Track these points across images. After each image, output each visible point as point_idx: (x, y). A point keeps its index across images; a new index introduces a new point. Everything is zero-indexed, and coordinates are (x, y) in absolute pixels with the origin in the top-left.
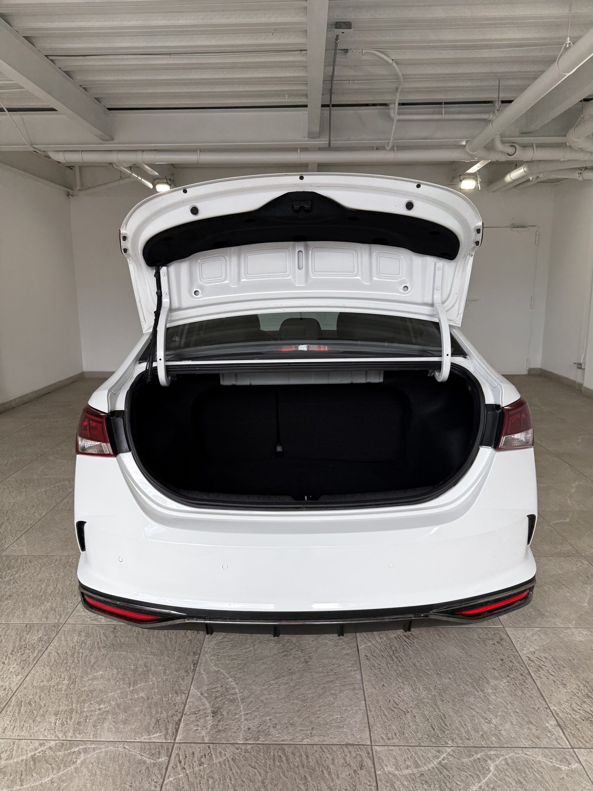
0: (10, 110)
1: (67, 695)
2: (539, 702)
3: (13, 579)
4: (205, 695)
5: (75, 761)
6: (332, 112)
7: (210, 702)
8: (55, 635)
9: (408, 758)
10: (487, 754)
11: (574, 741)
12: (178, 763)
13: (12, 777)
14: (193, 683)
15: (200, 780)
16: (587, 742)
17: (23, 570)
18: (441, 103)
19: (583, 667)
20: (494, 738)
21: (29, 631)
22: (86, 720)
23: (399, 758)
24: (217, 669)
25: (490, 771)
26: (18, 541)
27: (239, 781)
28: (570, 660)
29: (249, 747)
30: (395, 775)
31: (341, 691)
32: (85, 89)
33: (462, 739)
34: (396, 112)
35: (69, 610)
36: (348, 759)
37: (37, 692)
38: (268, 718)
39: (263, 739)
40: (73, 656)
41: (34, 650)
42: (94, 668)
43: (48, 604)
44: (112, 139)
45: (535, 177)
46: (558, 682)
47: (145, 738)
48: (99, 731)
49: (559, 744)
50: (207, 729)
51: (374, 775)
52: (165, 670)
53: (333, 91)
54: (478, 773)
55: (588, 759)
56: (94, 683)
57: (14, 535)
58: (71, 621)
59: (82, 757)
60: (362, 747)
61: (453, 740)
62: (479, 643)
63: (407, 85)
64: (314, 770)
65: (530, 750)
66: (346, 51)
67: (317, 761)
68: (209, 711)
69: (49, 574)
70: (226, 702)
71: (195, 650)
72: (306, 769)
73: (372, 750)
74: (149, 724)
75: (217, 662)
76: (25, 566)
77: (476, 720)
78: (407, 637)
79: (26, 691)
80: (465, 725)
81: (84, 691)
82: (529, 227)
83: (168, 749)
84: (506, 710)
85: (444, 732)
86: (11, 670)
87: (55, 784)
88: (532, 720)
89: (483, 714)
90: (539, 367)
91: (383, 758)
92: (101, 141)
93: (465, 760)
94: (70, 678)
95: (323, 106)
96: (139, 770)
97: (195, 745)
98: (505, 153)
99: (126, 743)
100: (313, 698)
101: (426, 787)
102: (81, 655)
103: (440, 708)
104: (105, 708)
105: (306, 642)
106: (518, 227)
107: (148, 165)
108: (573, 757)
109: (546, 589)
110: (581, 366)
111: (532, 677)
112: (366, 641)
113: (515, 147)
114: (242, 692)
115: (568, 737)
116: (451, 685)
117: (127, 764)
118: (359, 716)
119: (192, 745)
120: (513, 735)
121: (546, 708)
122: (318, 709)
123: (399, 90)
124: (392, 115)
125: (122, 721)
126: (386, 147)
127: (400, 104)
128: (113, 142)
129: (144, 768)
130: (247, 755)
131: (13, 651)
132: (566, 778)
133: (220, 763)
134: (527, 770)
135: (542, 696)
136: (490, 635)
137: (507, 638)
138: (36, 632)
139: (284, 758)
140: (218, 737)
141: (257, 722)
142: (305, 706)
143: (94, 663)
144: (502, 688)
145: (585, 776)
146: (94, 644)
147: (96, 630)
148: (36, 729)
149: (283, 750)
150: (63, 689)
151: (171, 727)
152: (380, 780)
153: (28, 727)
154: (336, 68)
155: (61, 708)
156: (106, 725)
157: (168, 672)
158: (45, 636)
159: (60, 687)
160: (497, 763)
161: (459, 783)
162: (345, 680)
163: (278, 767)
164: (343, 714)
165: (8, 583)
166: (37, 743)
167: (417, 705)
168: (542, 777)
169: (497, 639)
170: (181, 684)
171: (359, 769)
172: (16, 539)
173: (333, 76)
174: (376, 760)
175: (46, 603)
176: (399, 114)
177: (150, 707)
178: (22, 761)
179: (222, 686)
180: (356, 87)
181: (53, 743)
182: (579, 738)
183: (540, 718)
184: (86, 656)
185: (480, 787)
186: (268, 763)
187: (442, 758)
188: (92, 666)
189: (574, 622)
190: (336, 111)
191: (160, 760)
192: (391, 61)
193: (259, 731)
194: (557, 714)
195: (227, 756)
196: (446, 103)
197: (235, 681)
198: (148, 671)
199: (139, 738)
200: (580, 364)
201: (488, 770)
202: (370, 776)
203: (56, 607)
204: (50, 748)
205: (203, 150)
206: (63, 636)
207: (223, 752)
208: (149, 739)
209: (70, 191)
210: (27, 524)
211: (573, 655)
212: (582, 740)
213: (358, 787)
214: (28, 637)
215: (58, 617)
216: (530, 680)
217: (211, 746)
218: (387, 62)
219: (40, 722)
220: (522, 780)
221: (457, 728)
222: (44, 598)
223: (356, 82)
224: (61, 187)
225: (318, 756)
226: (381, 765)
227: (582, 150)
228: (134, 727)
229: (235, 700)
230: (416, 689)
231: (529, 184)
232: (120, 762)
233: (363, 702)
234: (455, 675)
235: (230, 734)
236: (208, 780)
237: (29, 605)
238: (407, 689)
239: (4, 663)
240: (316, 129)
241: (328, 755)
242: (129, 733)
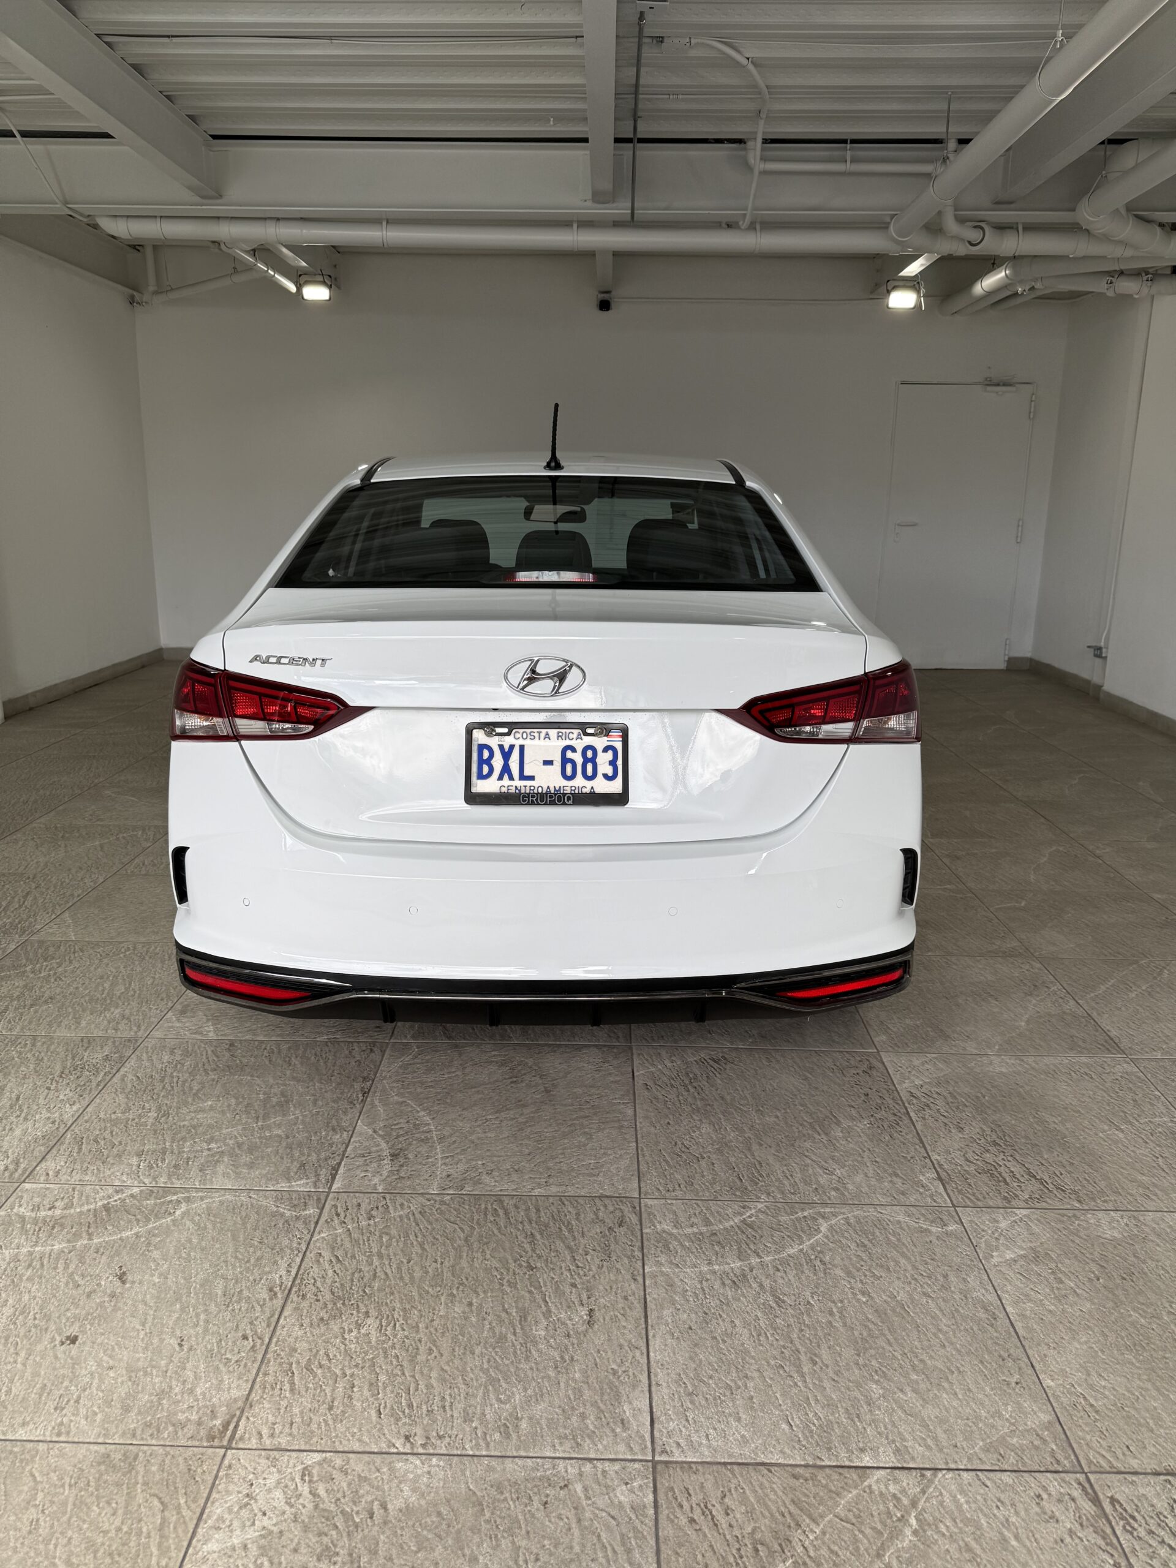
0: (25, 134)
1: (155, 1131)
2: (915, 1149)
3: (55, 974)
4: (381, 1133)
5: (172, 1211)
6: (638, 153)
7: (387, 1142)
8: (131, 1052)
9: (695, 1214)
10: (819, 1212)
11: (959, 1199)
12: (336, 1218)
13: (74, 1230)
14: (361, 1117)
15: (368, 1237)
16: (978, 1200)
17: (71, 962)
18: (844, 141)
19: (996, 1107)
20: (833, 1193)
21: (88, 1047)
22: (188, 1162)
23: (680, 1213)
24: (401, 1100)
25: (820, 1232)
26: (58, 920)
27: (430, 1239)
28: (977, 1097)
29: (449, 1197)
30: (671, 1234)
31: (599, 1130)
32: (168, 97)
33: (783, 1193)
34: (758, 157)
35: (153, 1019)
36: (601, 1214)
37: (105, 1127)
38: (480, 1162)
39: (470, 1189)
40: (162, 1080)
41: (97, 1072)
42: (199, 1098)
43: (117, 1011)
44: (221, 196)
45: (1027, 288)
46: (950, 1125)
47: (283, 1186)
48: (208, 1177)
49: (935, 1201)
50: (381, 1175)
51: (639, 1234)
52: (315, 1101)
53: (639, 114)
54: (801, 1233)
55: (975, 1219)
56: (199, 1116)
57: (50, 910)
58: (157, 1034)
59: (184, 1207)
60: (624, 1200)
61: (768, 1194)
62: (833, 1072)
63: (777, 106)
64: (547, 1226)
65: (887, 1208)
66: (660, 40)
67: (553, 1216)
68: (386, 1153)
69: (116, 968)
70: (414, 1142)
71: (365, 1074)
72: (534, 1225)
73: (640, 1203)
74: (289, 1168)
75: (402, 1091)
76: (72, 957)
77: (811, 1171)
78: (715, 1062)
79: (88, 1124)
80: (792, 1176)
81: (184, 1126)
82: (1017, 386)
83: (319, 1199)
84: (859, 1159)
85: (757, 1184)
86: (61, 1097)
87: (143, 1239)
88: (899, 1172)
89: (823, 1163)
90: (1029, 655)
91: (656, 1213)
92: (197, 199)
93: (784, 1218)
94: (159, 1108)
95: (617, 140)
96: (273, 1224)
97: (361, 1195)
98: (962, 240)
99: (252, 1192)
100: (554, 1137)
101: (717, 1249)
102: (175, 1080)
103: (756, 1154)
104: (218, 1148)
105: (548, 1065)
106: (998, 385)
107: (286, 247)
108: (952, 1217)
109: (960, 1001)
110: (1101, 653)
111: (910, 1118)
112: (647, 1064)
113: (982, 228)
114: (440, 1130)
115: (951, 1194)
116: (778, 1125)
117: (254, 1217)
118: (624, 1163)
119: (357, 1195)
120: (865, 1189)
121: (925, 1158)
122: (560, 1152)
123: (764, 115)
124: (752, 161)
125: (245, 1164)
126: (741, 223)
127: (765, 141)
128: (219, 201)
129: (282, 1221)
130: (443, 1208)
131: (62, 1073)
132: (935, 1241)
133: (400, 1216)
134: (877, 1232)
135: (922, 1142)
136: (852, 1062)
137: (880, 1065)
138: (99, 1048)
139: (501, 1212)
140: (399, 1185)
141: (462, 1167)
142: (540, 1148)
143: (198, 1091)
144: (859, 1130)
145: (966, 1239)
146: (197, 1065)
147: (199, 1047)
148: (108, 1173)
149: (502, 1202)
150: (149, 1124)
151: (323, 1172)
152: (648, 1240)
153: (95, 1171)
154: (643, 70)
155: (147, 1147)
156: (221, 1168)
157: (320, 1103)
158: (115, 1053)
159: (143, 1120)
160: (833, 1222)
161: (768, 1244)
162: (608, 1115)
163: (491, 1222)
164: (600, 1158)
165: (47, 979)
166: (111, 1190)
167: (718, 1149)
168: (899, 1240)
169: (865, 1067)
170: (342, 1119)
171: (617, 1225)
172: (53, 917)
173: (637, 85)
174: (644, 1216)
175: (112, 1009)
176: (764, 159)
177: (291, 1148)
178: (89, 1210)
179: (408, 1122)
180: (683, 106)
181: (136, 1190)
182: (968, 1195)
183: (912, 1170)
184: (184, 1082)
185: (802, 1250)
186: (476, 1217)
187: (748, 1214)
188: (195, 1094)
189: (997, 1047)
190: (646, 152)
191: (307, 1212)
192: (744, 62)
193: (464, 1179)
194: (940, 1165)
195: (412, 1208)
196: (853, 141)
197: (429, 1114)
198: (287, 1102)
199: (273, 1185)
200: (1100, 649)
201: (818, 1231)
202: (633, 1234)
203: (131, 1014)
204: (132, 1196)
205: (393, 221)
206: (144, 1055)
207: (405, 1203)
208: (289, 1187)
209: (135, 293)
210: (72, 895)
211: (983, 1091)
212: (972, 1198)
213: (613, 1246)
214: (86, 1054)
215: (135, 1028)
216: (906, 1121)
217: (388, 1196)
218: (738, 62)
219: (113, 1164)
220: (866, 1242)
221: (778, 1180)
222: (108, 1001)
223: (681, 97)
224: (120, 287)
225: (555, 1210)
226: (651, 1221)
227: (1106, 238)
228: (264, 1172)
229: (428, 1139)
230: (720, 1129)
231: (1019, 300)
232: (244, 1214)
233: (634, 1144)
234: (786, 1112)
235: (418, 1181)
236: (381, 1237)
237: (84, 1011)
238: (706, 1128)
239: (49, 1089)
240: (607, 185)
241: (571, 1209)
242: (256, 1180)
